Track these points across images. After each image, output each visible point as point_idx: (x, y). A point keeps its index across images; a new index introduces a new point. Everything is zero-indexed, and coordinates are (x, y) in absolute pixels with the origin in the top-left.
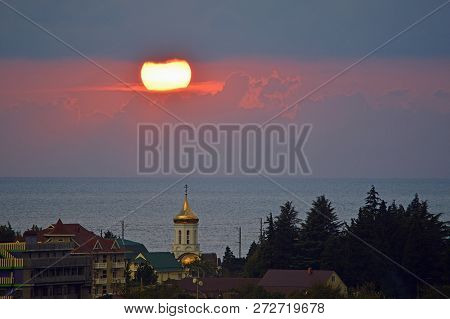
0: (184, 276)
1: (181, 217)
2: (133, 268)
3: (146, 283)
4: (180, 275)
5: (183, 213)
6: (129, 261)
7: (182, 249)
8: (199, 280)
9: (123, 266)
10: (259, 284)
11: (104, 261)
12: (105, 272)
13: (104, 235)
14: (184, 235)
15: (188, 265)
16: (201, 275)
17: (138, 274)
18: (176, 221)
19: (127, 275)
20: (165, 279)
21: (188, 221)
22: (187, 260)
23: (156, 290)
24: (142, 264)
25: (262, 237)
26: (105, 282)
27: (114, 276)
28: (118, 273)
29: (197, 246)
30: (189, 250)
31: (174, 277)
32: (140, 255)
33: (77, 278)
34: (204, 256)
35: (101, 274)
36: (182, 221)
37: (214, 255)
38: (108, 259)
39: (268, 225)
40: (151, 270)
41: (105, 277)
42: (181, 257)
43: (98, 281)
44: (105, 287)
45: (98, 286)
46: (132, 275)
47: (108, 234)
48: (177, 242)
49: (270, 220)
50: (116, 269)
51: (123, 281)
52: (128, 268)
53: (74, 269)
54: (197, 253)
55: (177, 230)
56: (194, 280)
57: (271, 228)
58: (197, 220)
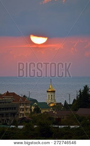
0: (50, 110)
1: (49, 90)
2: (33, 108)
3: (37, 113)
4: (49, 110)
5: (50, 89)
6: (31, 105)
7: (50, 101)
8: (55, 112)
9: (29, 107)
10: (76, 113)
11: (23, 105)
12: (23, 109)
13: (23, 97)
14: (50, 96)
15: (51, 107)
16: (56, 110)
17: (35, 110)
18: (48, 92)
19: (31, 110)
20: (44, 111)
21: (52, 91)
22: (51, 105)
23: (41, 115)
24: (36, 106)
25: (77, 97)
26: (23, 112)
27: (26, 110)
28: (28, 109)
29: (55, 100)
30: (52, 101)
31: (47, 111)
32: (35, 103)
33: (14, 111)
34: (57, 104)
35: (22, 110)
36: (50, 91)
37: (61, 103)
38: (24, 105)
39: (79, 93)
40: (39, 109)
41: (23, 111)
42: (49, 104)
43: (21, 112)
44: (23, 114)
45: (21, 114)
46: (33, 110)
47: (24, 96)
48: (48, 99)
49: (80, 91)
50: (27, 108)
51: (30, 112)
52: (31, 108)
53: (13, 108)
54: (55, 103)
55: (48, 95)
56: (54, 112)
57: (80, 94)
58: (55, 91)
